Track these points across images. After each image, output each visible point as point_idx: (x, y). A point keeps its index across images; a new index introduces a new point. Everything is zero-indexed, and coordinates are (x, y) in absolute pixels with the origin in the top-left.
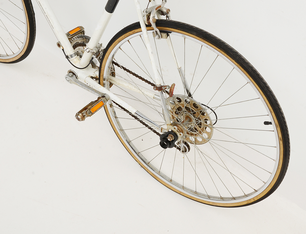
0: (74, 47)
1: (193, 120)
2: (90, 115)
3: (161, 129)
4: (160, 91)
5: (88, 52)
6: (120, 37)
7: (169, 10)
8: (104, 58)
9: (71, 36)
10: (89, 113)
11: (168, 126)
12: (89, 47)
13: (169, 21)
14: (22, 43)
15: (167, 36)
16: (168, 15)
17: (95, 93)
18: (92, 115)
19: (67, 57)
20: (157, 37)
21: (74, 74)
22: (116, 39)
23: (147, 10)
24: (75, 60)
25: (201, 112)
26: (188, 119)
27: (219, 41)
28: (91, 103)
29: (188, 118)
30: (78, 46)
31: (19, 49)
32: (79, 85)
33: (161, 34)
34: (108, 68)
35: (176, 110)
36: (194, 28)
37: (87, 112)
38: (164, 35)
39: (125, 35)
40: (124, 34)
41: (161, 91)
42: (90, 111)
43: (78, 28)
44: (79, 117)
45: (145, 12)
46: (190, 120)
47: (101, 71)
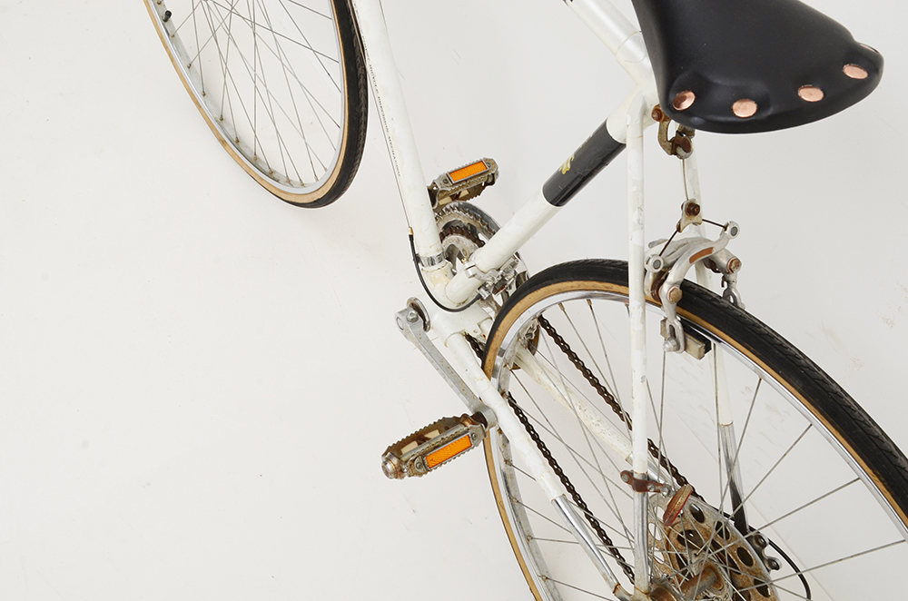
0: (448, 230)
1: (725, 586)
2: (420, 471)
3: (616, 588)
4: (638, 491)
5: (470, 277)
6: (565, 281)
7: (738, 264)
8: (510, 310)
9: (454, 185)
10: (419, 468)
11: (637, 591)
12: (477, 263)
13: (723, 308)
14: (326, 169)
15: (702, 353)
16: (732, 277)
17: (462, 395)
18: (426, 473)
19: (417, 259)
20: (671, 344)
21: (421, 313)
22: (554, 283)
23: (660, 258)
24: (436, 276)
25: (756, 582)
26: (710, 578)
27: (876, 441)
28: (439, 420)
29: (712, 574)
30: (457, 233)
31: (317, 179)
32: (424, 354)
33: (685, 341)
34: (516, 338)
35: (682, 533)
36: (801, 366)
37: (414, 460)
38: (695, 346)
39: (580, 282)
40: (579, 280)
41: (640, 493)
42: (423, 461)
43: (480, 166)
44: (389, 466)
45: (651, 262)
46: (717, 582)
47: (495, 339)
